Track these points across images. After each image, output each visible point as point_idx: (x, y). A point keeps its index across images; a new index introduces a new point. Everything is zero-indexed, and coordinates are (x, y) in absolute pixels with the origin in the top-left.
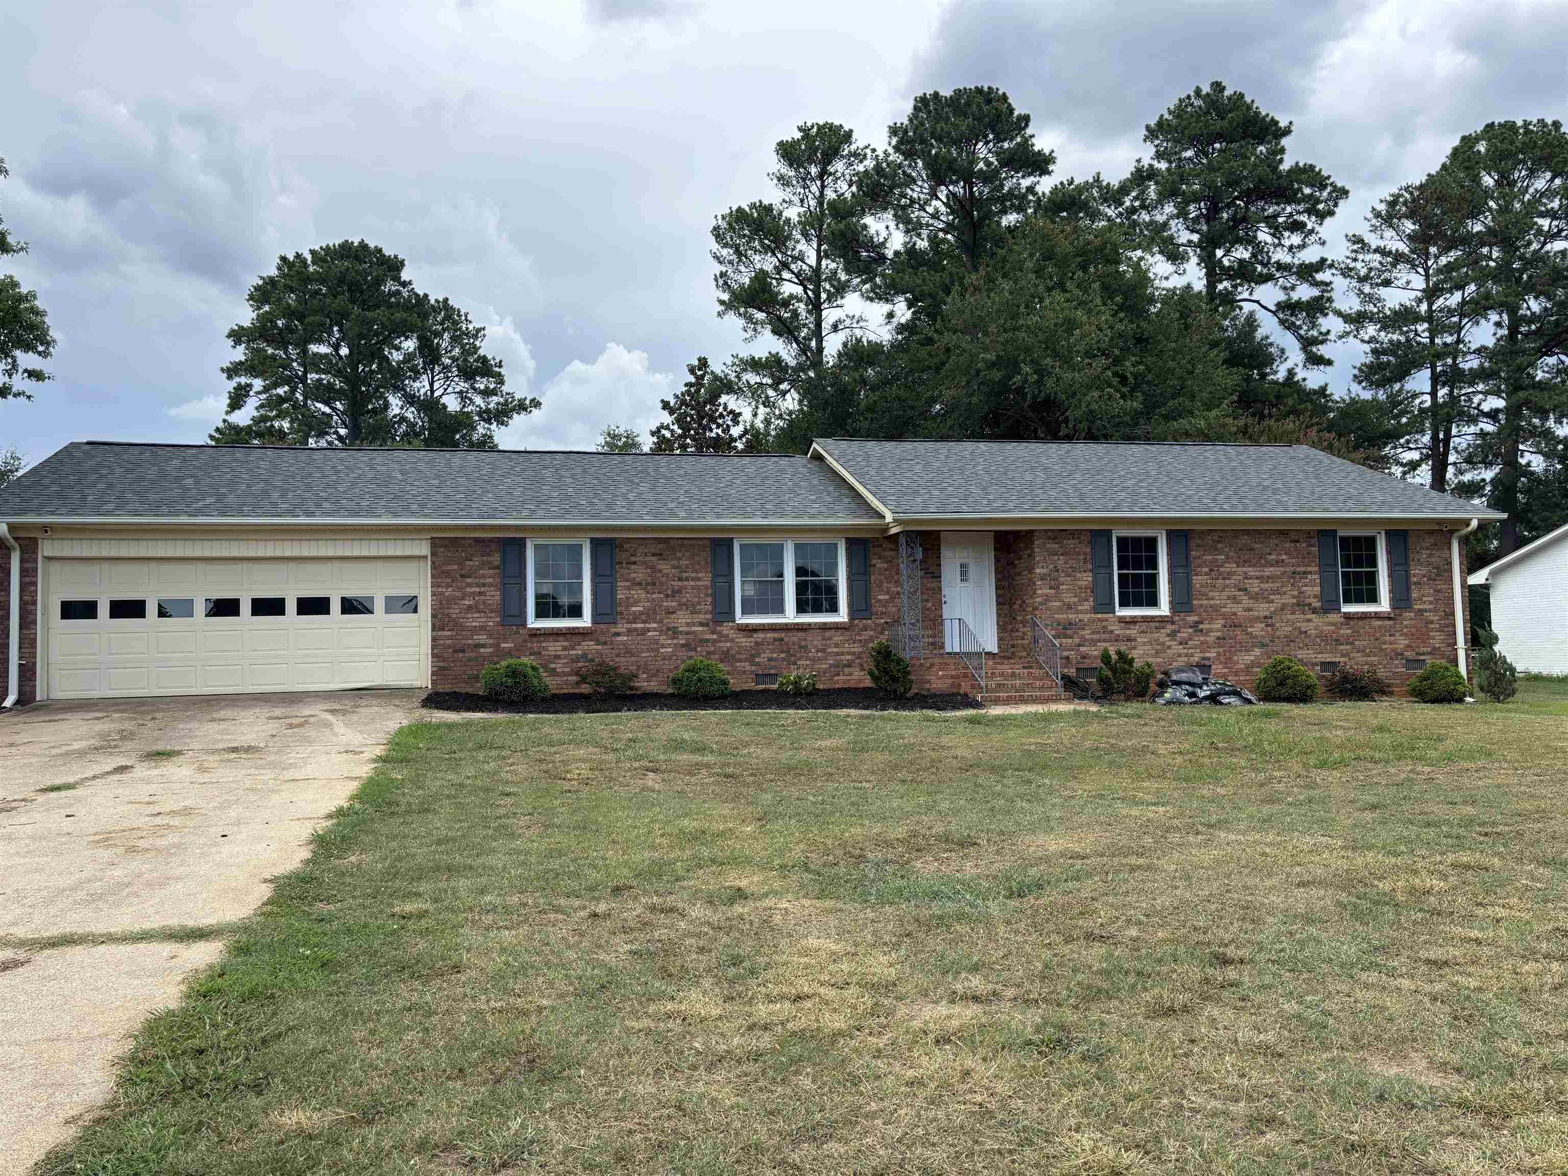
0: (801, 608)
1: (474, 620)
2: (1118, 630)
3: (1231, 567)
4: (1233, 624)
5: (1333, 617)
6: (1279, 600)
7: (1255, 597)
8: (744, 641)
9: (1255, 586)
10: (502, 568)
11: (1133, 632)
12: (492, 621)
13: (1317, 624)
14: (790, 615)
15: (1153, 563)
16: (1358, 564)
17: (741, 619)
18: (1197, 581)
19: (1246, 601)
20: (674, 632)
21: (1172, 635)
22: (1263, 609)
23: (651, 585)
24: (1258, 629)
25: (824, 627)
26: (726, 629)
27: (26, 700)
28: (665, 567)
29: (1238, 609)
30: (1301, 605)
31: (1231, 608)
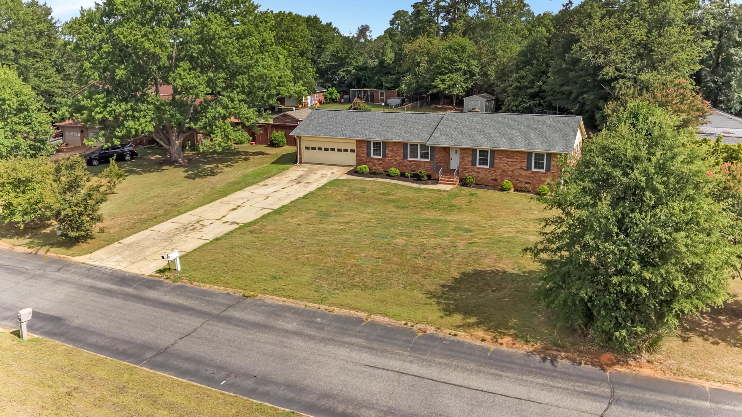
0: (421, 157)
1: (363, 155)
2: (476, 170)
3: (504, 159)
4: (504, 171)
5: (530, 172)
6: (515, 167)
7: (510, 166)
8: (409, 164)
9: (510, 163)
10: (367, 146)
11: (480, 171)
12: (365, 156)
13: (525, 173)
14: (419, 159)
15: (487, 156)
16: (539, 160)
17: (409, 159)
18: (496, 161)
19: (507, 167)
20: (396, 160)
21: (489, 172)
22: (512, 168)
23: (392, 151)
24: (510, 173)
25: (424, 162)
26: (406, 160)
27: (300, 163)
28: (395, 148)
29: (505, 168)
30: (521, 168)
31: (504, 168)
